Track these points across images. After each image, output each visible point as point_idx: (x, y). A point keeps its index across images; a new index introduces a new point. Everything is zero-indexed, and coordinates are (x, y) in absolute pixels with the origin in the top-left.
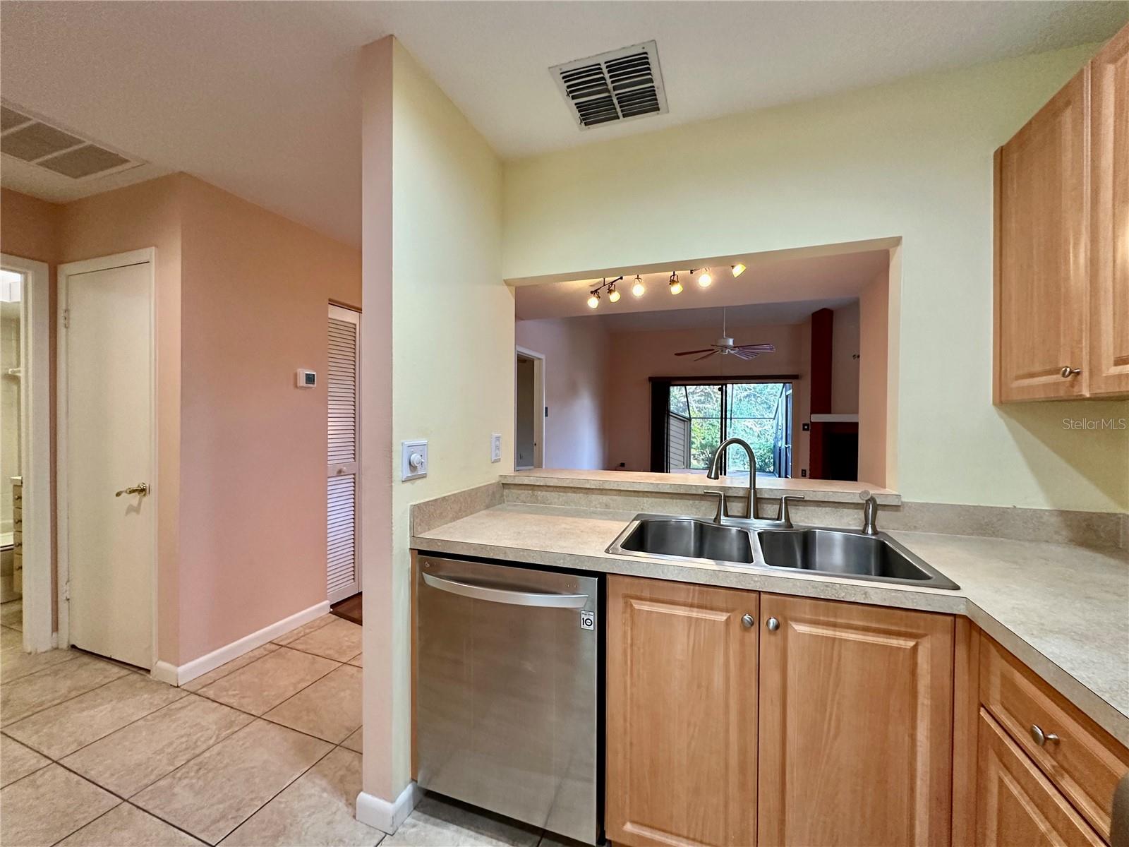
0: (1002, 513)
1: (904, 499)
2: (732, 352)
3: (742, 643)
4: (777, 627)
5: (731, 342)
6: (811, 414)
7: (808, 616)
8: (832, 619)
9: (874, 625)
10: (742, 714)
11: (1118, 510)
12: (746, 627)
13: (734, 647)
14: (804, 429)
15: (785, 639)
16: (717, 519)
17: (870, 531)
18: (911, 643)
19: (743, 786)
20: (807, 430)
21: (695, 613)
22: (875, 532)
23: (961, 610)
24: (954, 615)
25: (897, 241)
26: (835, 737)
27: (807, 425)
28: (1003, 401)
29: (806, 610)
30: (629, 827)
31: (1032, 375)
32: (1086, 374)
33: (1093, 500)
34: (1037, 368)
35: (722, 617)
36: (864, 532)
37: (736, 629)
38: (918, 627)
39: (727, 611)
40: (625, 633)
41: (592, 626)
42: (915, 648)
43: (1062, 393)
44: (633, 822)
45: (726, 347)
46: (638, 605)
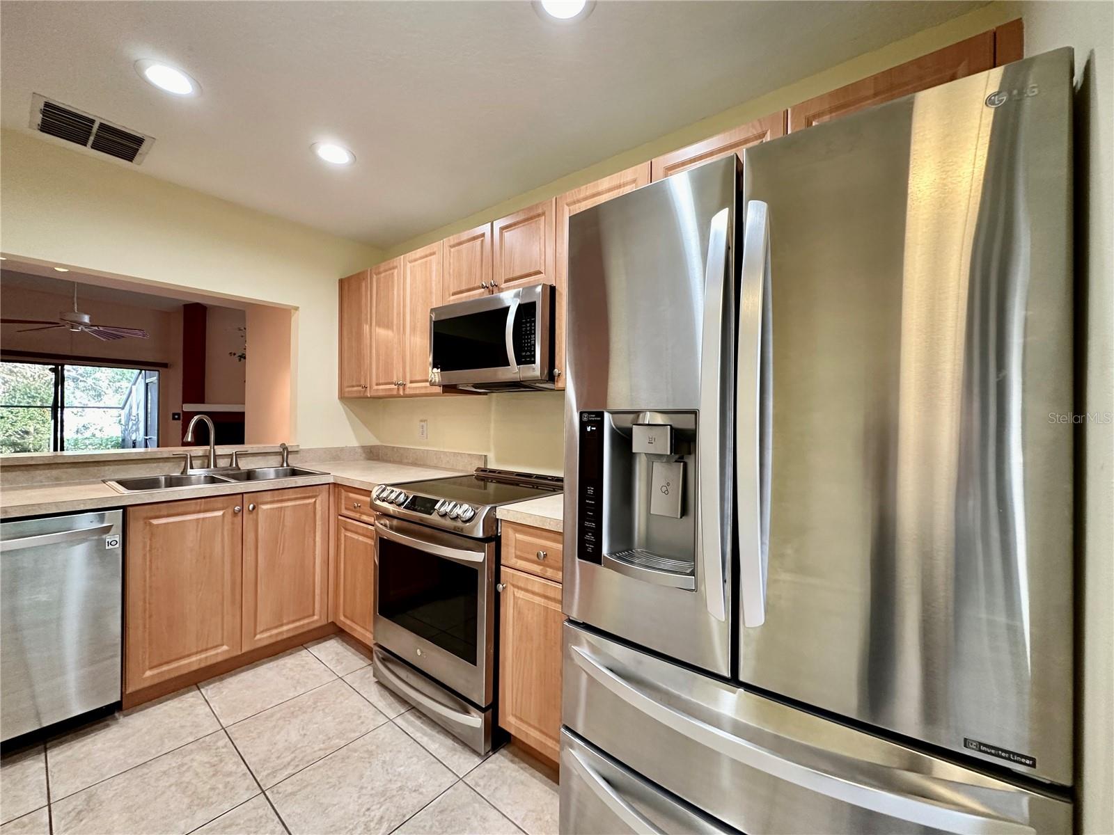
0: (342, 449)
1: (301, 447)
2: (86, 330)
3: (233, 523)
4: (254, 508)
5: (86, 319)
6: (183, 403)
7: (269, 500)
8: (281, 498)
9: (299, 496)
10: (233, 562)
11: (379, 444)
12: (235, 514)
13: (227, 527)
14: (174, 419)
15: (257, 514)
16: (184, 471)
17: (285, 465)
18: (314, 500)
19: (233, 602)
20: (179, 419)
21: (201, 516)
22: (288, 465)
23: (332, 481)
24: (329, 484)
25: (297, 309)
26: (282, 554)
27: (179, 414)
28: (342, 397)
29: (268, 497)
30: (148, 673)
31: (353, 386)
32: (368, 388)
33: (373, 441)
34: (354, 384)
35: (220, 513)
36: (282, 466)
37: (229, 517)
38: (316, 492)
39: (223, 509)
40: (145, 543)
41: (117, 546)
42: (315, 502)
43: (362, 394)
44: (151, 668)
45: (81, 324)
46: (155, 522)
